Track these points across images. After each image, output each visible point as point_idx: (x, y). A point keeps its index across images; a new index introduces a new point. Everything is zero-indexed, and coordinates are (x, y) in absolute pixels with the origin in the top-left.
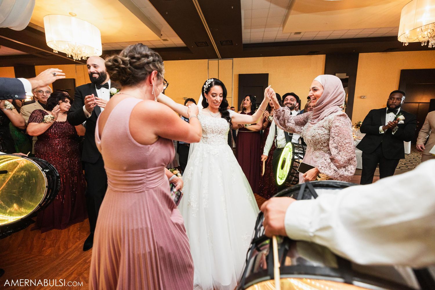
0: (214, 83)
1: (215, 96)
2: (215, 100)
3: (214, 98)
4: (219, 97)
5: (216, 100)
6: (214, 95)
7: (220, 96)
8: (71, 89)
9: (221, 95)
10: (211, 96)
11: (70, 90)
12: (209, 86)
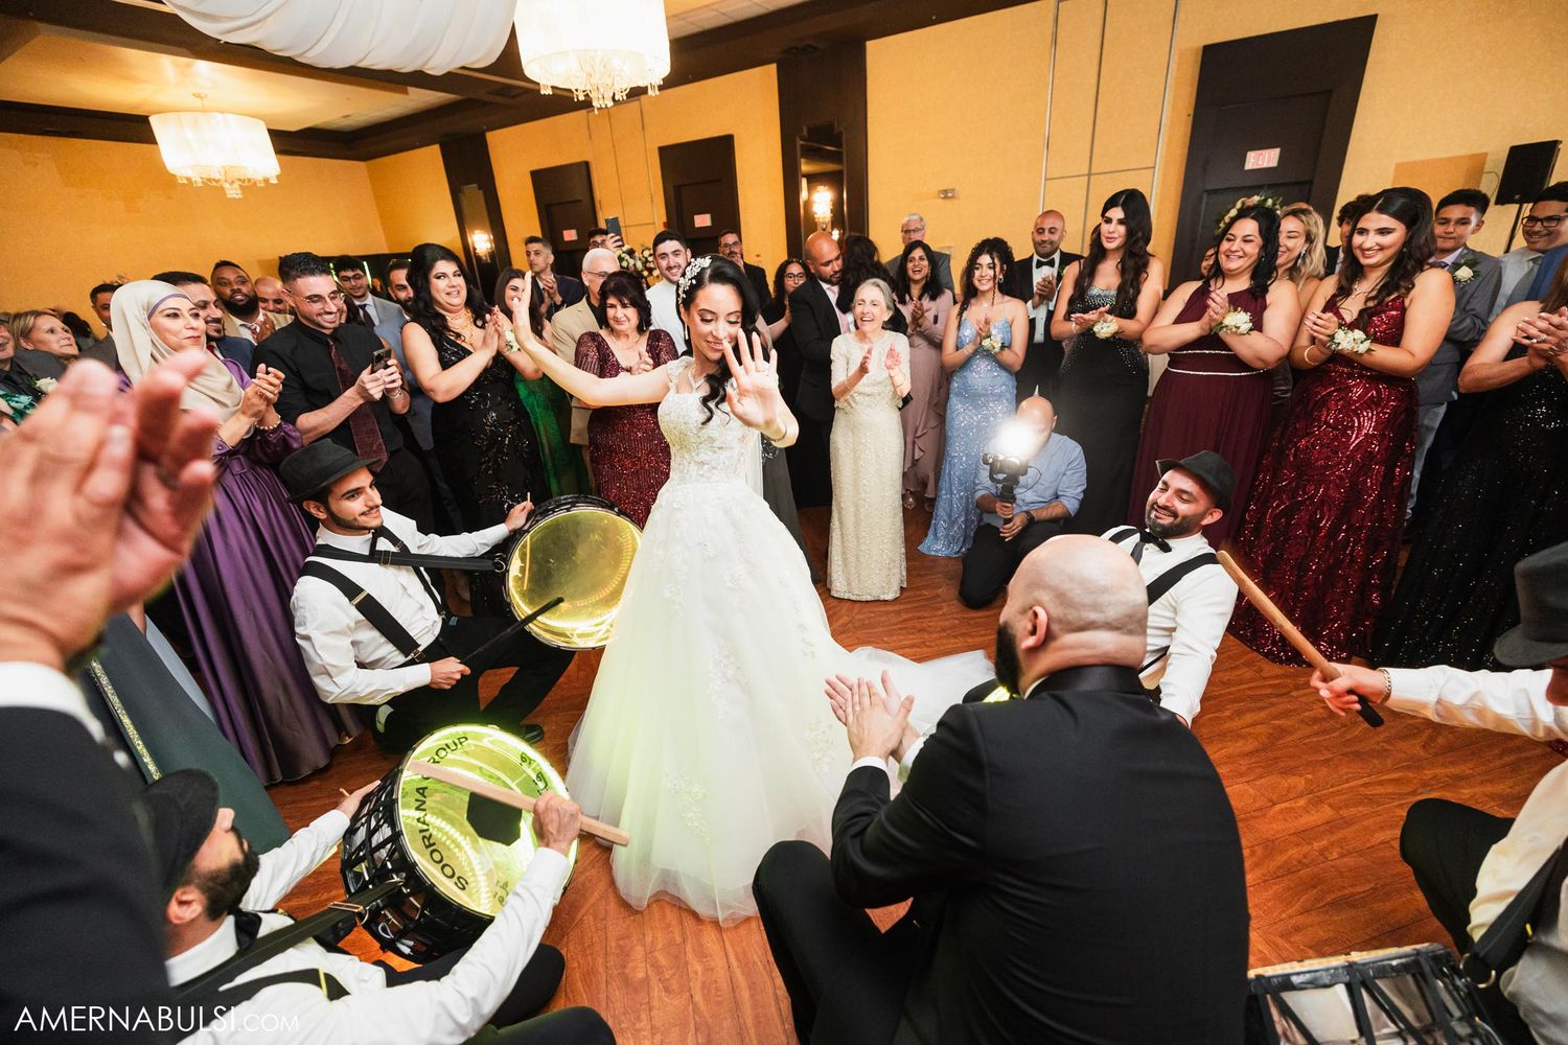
0: (708, 272)
1: (711, 320)
2: (711, 333)
3: (706, 328)
4: (727, 324)
5: (714, 333)
6: (709, 317)
7: (731, 323)
8: (580, 198)
9: (733, 319)
10: (697, 319)
11: (579, 201)
12: (694, 282)
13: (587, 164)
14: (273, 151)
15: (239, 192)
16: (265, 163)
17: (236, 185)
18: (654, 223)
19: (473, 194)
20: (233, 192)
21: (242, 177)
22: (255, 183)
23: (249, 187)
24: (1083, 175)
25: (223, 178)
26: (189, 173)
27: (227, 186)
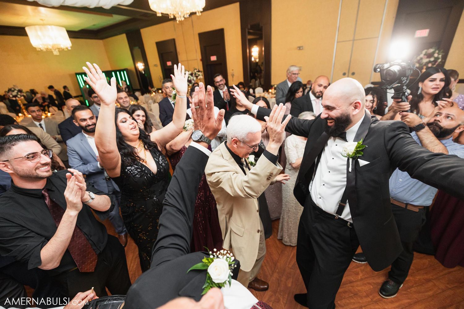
11: (172, 52)
13: (174, 40)
14: (68, 37)
15: (58, 52)
16: (66, 42)
17: (57, 50)
18: (197, 59)
19: (137, 50)
20: (56, 53)
21: (59, 48)
22: (63, 49)
23: (61, 51)
24: (351, 40)
25: (52, 48)
26: (41, 47)
27: (53, 50)
